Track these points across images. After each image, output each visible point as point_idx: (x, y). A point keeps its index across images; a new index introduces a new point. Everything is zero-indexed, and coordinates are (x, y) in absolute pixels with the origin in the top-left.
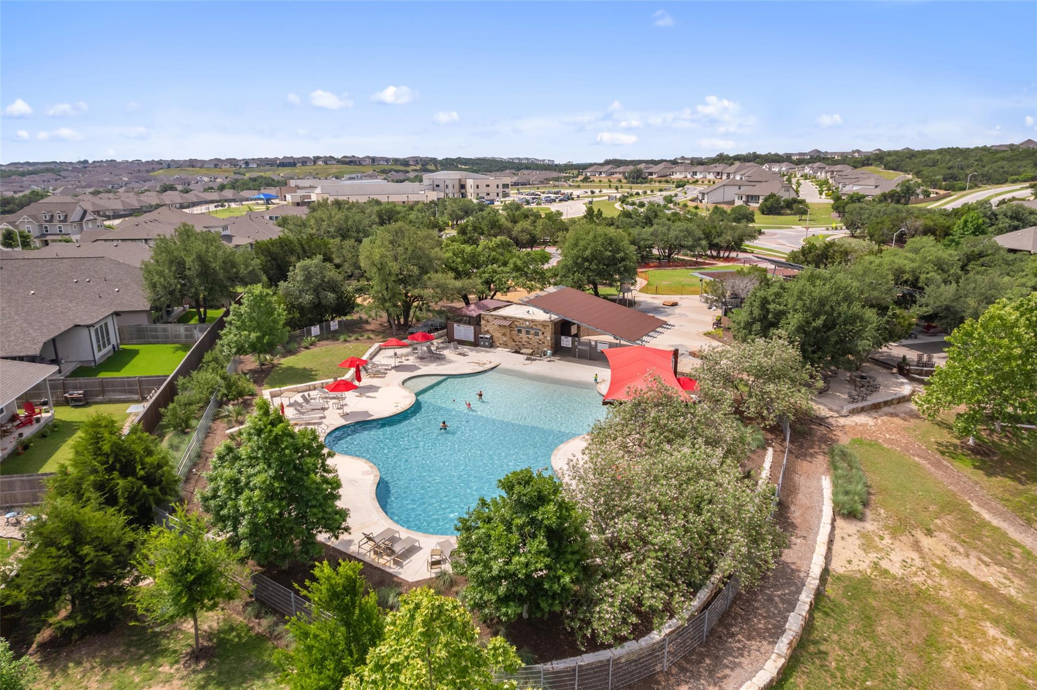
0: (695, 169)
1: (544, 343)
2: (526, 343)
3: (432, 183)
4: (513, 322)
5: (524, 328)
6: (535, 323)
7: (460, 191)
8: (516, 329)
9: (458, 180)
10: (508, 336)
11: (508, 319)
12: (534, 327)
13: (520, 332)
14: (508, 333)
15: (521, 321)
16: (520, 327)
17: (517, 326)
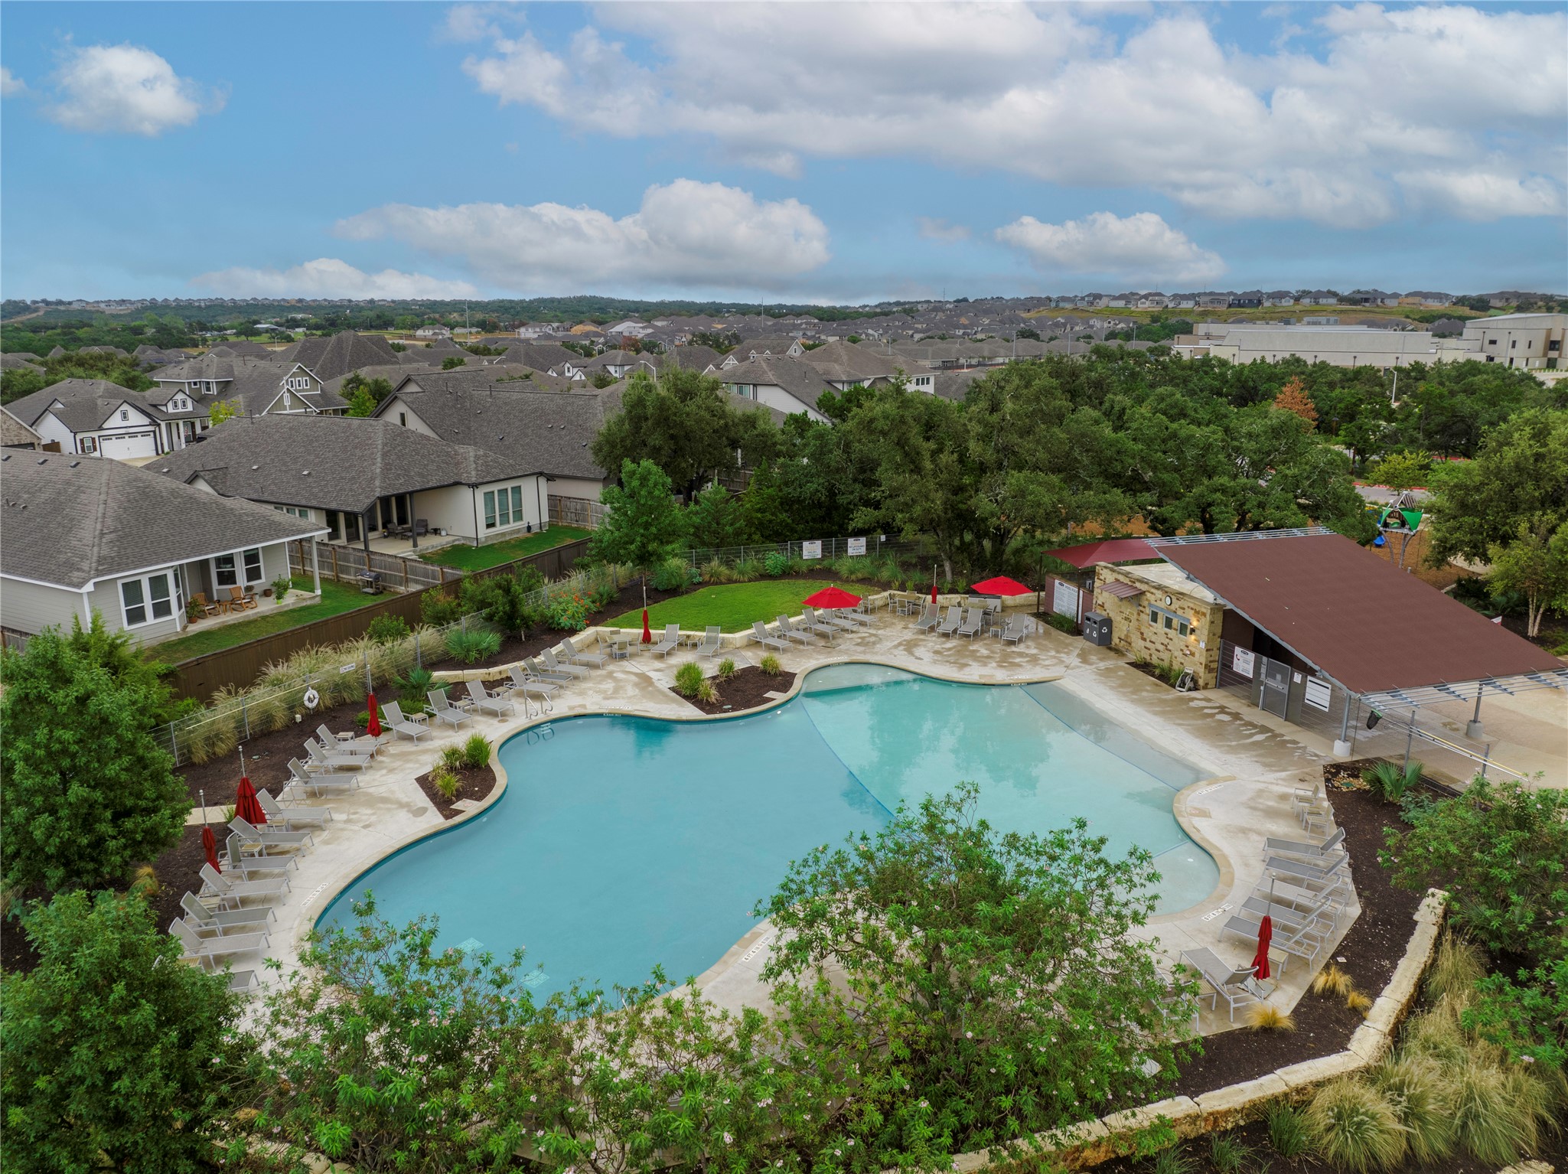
1: (1192, 654)
2: (1161, 648)
3: (1480, 336)
4: (1143, 593)
5: (1162, 609)
6: (1182, 603)
7: (1545, 355)
8: (1148, 611)
9: (1545, 332)
10: (1134, 623)
11: (1138, 585)
12: (1180, 612)
13: (1154, 617)
14: (1136, 616)
15: (1159, 594)
16: (1157, 607)
17: (1150, 605)
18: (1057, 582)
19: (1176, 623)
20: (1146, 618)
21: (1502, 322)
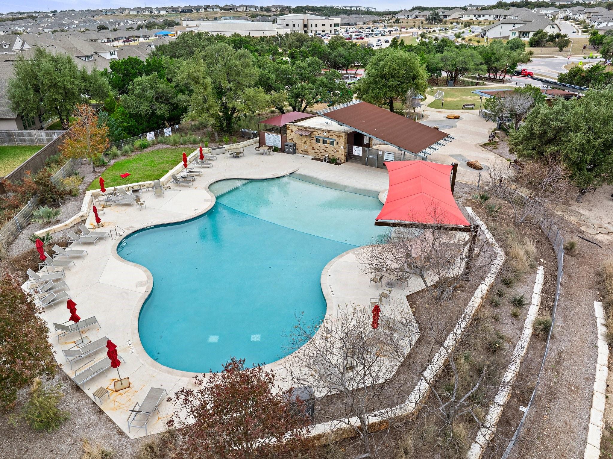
0: (479, 13)
1: (338, 151)
2: (323, 151)
3: (283, 23)
4: (312, 132)
5: (321, 137)
6: (331, 134)
7: (303, 29)
8: (315, 139)
9: (302, 21)
10: (309, 144)
11: (308, 129)
12: (330, 137)
13: (318, 141)
14: (309, 141)
15: (320, 132)
16: (319, 137)
17: (316, 136)
18: (266, 134)
19: (329, 141)
20: (314, 141)
21: (289, 17)
